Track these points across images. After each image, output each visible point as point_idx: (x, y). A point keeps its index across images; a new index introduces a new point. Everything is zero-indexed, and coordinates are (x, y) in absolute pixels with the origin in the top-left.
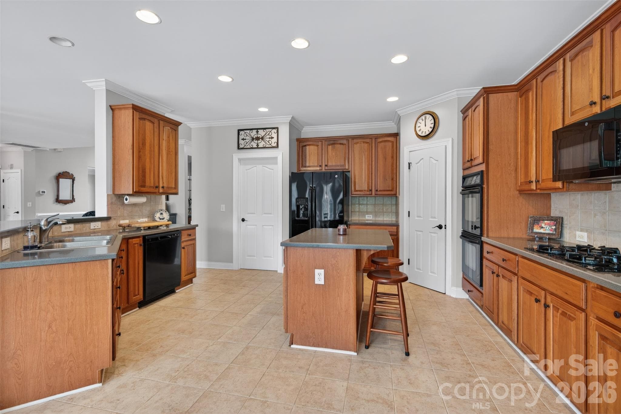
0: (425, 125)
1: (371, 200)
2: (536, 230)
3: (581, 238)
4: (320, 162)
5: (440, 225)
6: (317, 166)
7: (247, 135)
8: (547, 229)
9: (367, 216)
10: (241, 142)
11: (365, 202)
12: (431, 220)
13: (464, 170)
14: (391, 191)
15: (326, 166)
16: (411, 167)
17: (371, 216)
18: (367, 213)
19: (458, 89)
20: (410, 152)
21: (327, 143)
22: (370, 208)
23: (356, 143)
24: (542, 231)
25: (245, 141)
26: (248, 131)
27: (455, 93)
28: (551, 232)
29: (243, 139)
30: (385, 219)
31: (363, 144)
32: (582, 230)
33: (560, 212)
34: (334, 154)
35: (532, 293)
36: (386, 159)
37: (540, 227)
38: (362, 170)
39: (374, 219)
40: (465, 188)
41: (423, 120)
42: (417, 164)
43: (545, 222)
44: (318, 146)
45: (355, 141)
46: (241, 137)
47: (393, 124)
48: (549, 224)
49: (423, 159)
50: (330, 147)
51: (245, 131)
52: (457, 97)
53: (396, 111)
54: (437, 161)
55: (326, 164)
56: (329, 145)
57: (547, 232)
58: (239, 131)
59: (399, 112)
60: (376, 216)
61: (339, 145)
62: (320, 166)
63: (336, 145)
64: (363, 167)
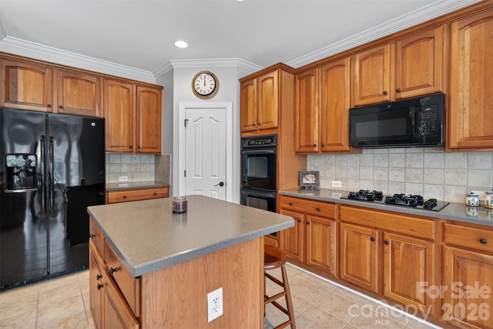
0: (205, 85)
1: (127, 159)
2: (305, 181)
3: (336, 185)
4: (49, 99)
5: (220, 183)
6: (42, 106)
8: (311, 180)
9: (120, 178)
11: (118, 162)
12: (211, 178)
13: (242, 132)
14: (155, 148)
15: (61, 107)
16: (187, 125)
17: (126, 177)
18: (121, 174)
19: (240, 59)
20: (186, 108)
21: (61, 74)
22: (125, 168)
23: (112, 85)
24: (308, 182)
27: (237, 61)
28: (314, 182)
30: (143, 180)
31: (121, 89)
32: (336, 180)
33: (316, 168)
34: (75, 92)
35: (361, 233)
36: (150, 112)
37: (306, 179)
38: (120, 121)
39: (130, 181)
40: (244, 149)
41: (202, 79)
42: (194, 122)
43: (309, 175)
44: (43, 74)
45: (110, 82)
47: (153, 75)
48: (312, 177)
49: (202, 118)
50: (69, 81)
52: (236, 66)
53: (170, 61)
54: (218, 122)
55: (61, 104)
56: (67, 77)
57: (311, 182)
59: (172, 63)
60: (133, 177)
61: (85, 82)
62: (49, 106)
63: (79, 81)
64: (122, 119)
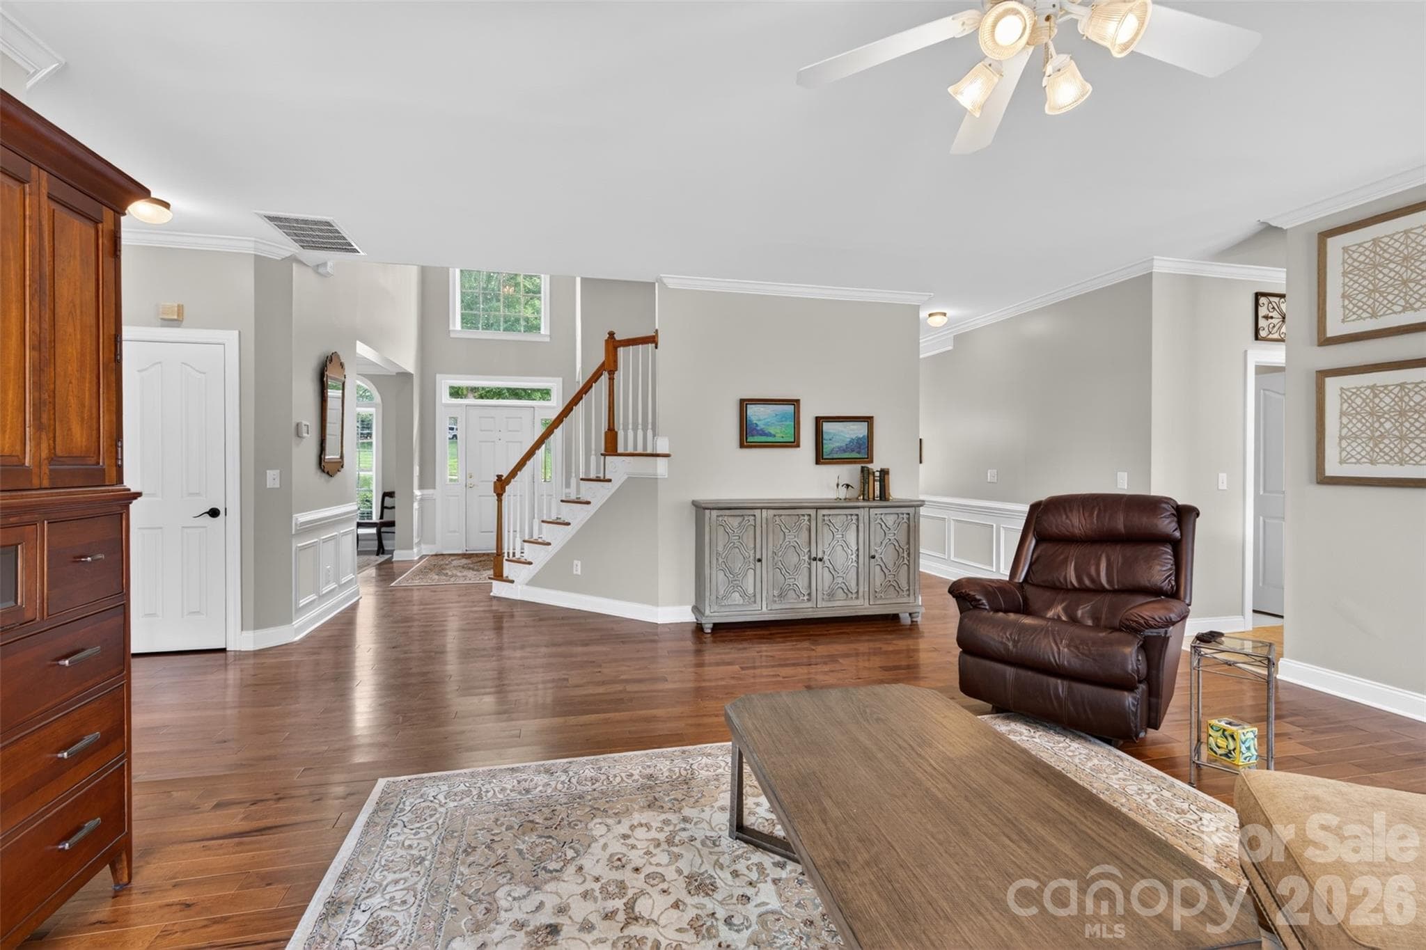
7: (1274, 308)
10: (1262, 323)
25: (1270, 321)
26: (1276, 300)
29: (1266, 317)
46: (1263, 311)
51: (1272, 299)
58: (1258, 296)
